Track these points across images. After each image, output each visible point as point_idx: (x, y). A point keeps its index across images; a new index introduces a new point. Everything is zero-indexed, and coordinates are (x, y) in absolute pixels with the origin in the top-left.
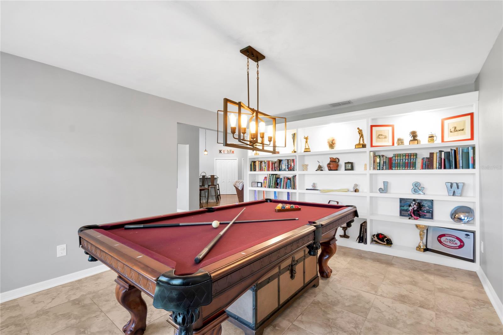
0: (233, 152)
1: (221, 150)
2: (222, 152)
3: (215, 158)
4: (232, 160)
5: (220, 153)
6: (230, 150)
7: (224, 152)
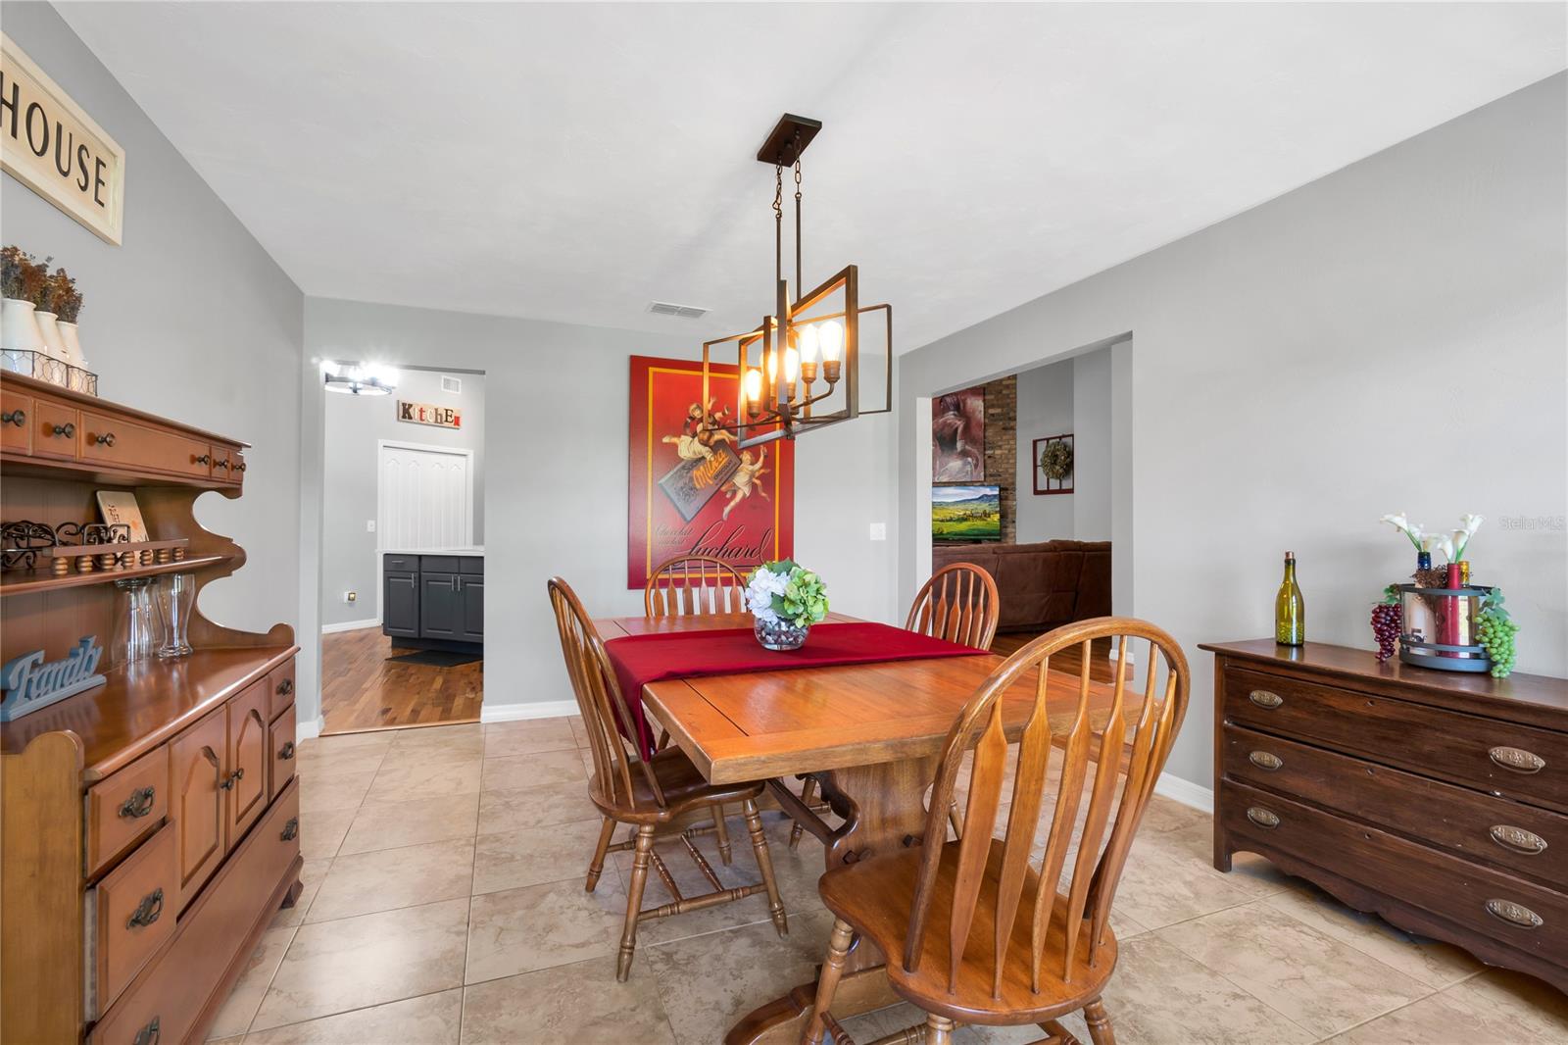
0: (457, 421)
1: (410, 406)
2: (415, 412)
3: (381, 443)
4: (450, 457)
5: (404, 417)
6: (447, 410)
7: (421, 416)
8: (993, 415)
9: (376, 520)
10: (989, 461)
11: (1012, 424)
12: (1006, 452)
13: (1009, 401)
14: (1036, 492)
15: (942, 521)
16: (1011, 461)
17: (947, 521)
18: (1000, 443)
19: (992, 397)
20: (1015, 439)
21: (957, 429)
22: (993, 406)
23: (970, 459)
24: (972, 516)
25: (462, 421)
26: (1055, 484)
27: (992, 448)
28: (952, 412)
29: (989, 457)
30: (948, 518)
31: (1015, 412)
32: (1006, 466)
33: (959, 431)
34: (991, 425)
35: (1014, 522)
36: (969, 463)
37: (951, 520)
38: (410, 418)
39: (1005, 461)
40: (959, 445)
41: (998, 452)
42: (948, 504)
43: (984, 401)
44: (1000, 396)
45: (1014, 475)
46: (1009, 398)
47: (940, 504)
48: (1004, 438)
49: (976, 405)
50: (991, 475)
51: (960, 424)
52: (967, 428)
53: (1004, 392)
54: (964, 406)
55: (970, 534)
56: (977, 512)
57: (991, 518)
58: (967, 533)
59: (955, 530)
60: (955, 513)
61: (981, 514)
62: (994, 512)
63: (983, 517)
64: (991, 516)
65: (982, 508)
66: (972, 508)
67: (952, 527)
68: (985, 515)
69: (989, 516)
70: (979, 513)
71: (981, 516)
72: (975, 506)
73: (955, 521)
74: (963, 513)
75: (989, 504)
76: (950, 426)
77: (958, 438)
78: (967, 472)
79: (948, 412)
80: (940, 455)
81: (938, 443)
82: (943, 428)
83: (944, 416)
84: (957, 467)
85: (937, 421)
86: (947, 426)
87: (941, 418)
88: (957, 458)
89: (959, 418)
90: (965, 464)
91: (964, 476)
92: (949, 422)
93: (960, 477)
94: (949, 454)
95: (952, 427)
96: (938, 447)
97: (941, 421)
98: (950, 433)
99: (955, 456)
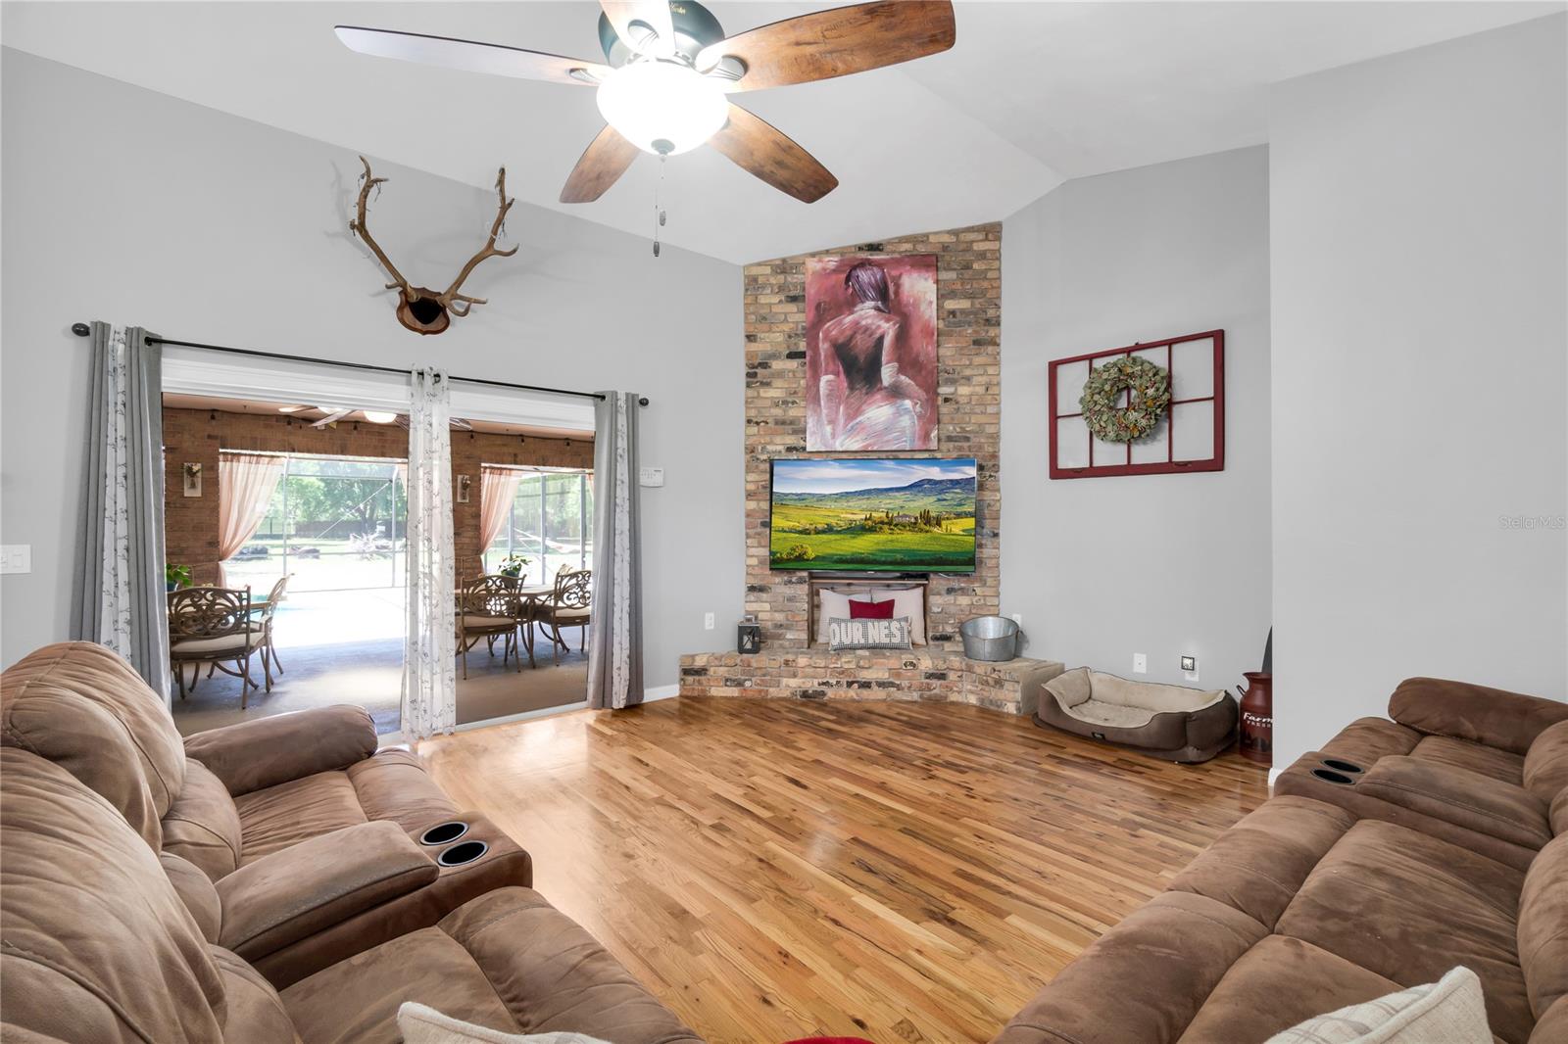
8: (953, 313)
10: (945, 409)
11: (992, 332)
12: (981, 390)
13: (986, 284)
14: (1057, 473)
15: (805, 532)
16: (990, 409)
17: (823, 532)
18: (967, 372)
19: (952, 275)
20: (996, 363)
21: (881, 339)
22: (953, 295)
23: (908, 403)
24: (890, 523)
26: (1110, 454)
27: (953, 382)
28: (870, 304)
29: (946, 400)
30: (821, 526)
31: (998, 307)
32: (982, 419)
33: (888, 342)
34: (950, 334)
35: (996, 535)
36: (907, 411)
37: (829, 530)
39: (978, 410)
40: (888, 373)
41: (964, 390)
42: (822, 498)
43: (937, 282)
44: (968, 274)
45: (995, 438)
46: (985, 278)
48: (978, 360)
49: (920, 288)
50: (950, 439)
51: (888, 329)
52: (902, 337)
53: (976, 266)
54: (897, 293)
55: (883, 559)
56: (905, 516)
57: (944, 527)
58: (875, 557)
59: (839, 553)
60: (842, 516)
61: (916, 518)
62: (952, 516)
63: (923, 526)
64: (944, 523)
65: (919, 507)
66: (891, 506)
67: (832, 546)
68: (928, 520)
69: (939, 524)
70: (909, 517)
71: (915, 523)
72: (898, 503)
73: (839, 532)
74: (863, 517)
75: (939, 500)
76: (868, 333)
77: (884, 358)
78: (903, 431)
79: (863, 302)
80: (847, 393)
81: (841, 368)
82: (852, 337)
83: (855, 309)
84: (883, 419)
85: (841, 320)
86: (860, 332)
87: (849, 315)
88: (883, 400)
89: (887, 315)
90: (898, 413)
91: (897, 439)
92: (864, 323)
93: (887, 441)
94: (864, 391)
95: (870, 336)
96: (842, 376)
97: (848, 319)
98: (868, 348)
99: (878, 396)
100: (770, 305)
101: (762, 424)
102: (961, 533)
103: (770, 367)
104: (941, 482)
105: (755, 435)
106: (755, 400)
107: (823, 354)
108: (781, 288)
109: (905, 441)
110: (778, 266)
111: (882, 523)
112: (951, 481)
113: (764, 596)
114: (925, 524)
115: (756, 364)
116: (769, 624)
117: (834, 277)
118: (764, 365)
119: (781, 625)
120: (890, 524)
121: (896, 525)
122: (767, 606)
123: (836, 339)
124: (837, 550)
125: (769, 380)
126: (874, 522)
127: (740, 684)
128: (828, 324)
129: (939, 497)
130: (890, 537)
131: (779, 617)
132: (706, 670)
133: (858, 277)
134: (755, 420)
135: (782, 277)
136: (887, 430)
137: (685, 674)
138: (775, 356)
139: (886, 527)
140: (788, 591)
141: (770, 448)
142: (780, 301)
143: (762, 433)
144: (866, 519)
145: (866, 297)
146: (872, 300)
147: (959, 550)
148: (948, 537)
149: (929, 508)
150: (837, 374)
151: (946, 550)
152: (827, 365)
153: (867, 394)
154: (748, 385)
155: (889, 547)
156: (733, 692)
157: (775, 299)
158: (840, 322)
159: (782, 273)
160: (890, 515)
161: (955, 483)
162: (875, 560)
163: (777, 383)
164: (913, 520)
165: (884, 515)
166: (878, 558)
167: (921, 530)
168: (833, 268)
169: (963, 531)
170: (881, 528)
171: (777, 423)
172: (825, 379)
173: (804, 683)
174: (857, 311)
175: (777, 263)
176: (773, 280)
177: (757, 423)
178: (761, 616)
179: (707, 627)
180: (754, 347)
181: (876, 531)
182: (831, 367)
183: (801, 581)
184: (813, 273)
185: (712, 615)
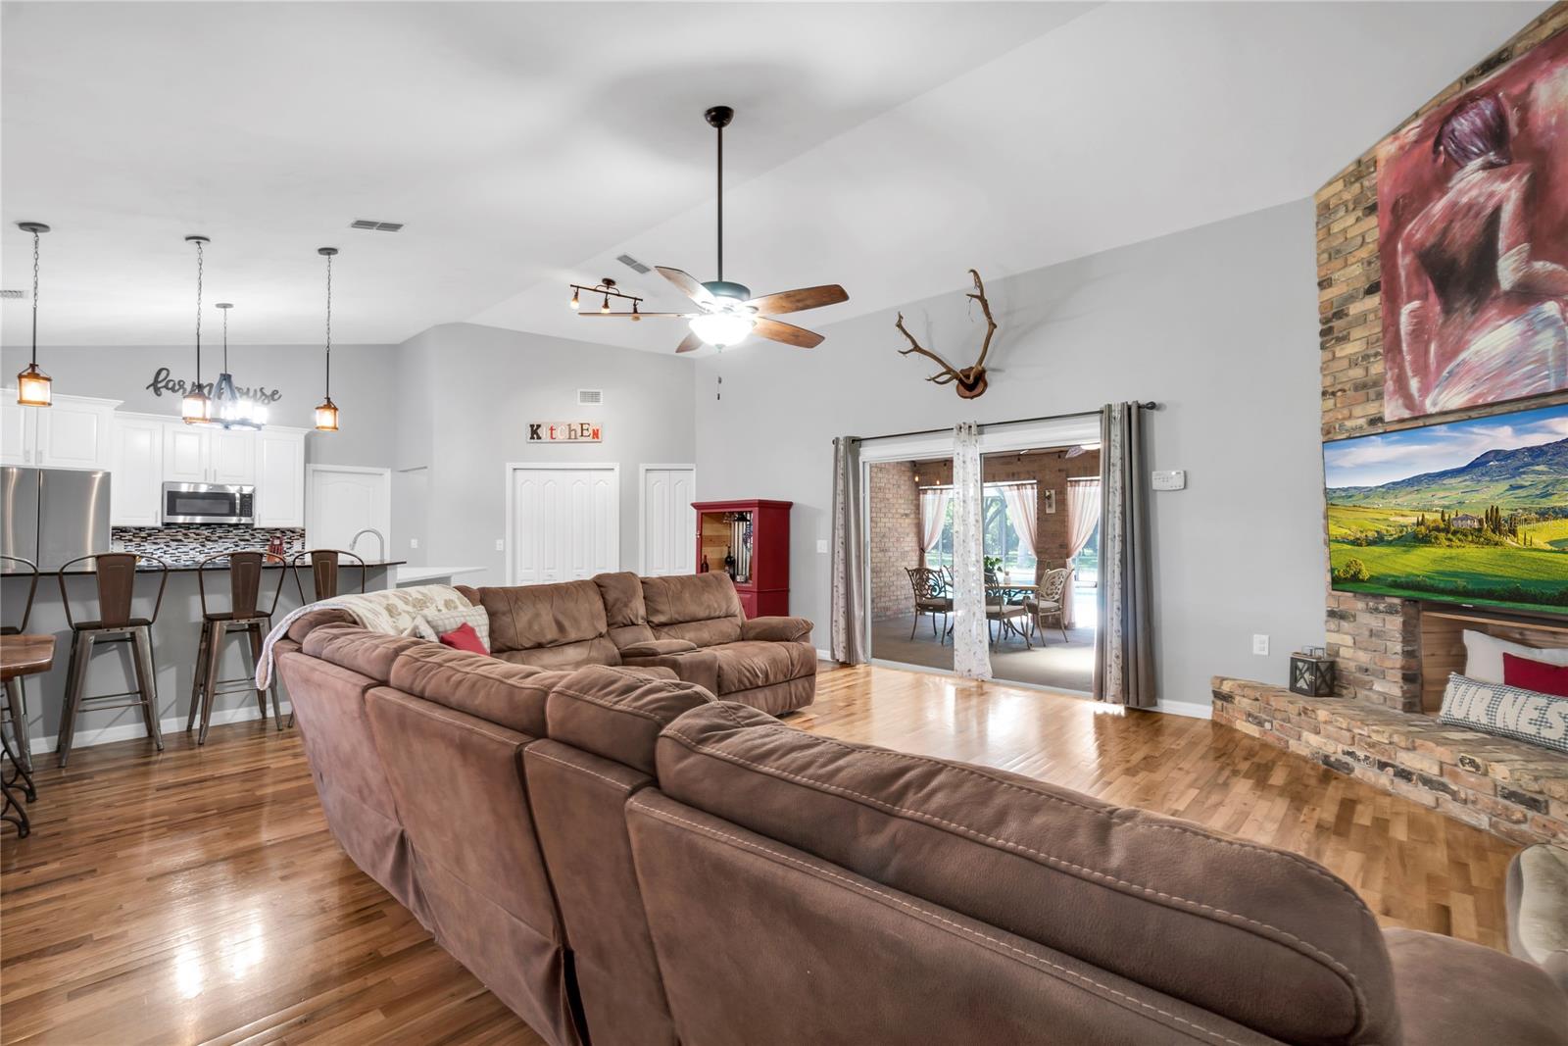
0: (596, 434)
1: (539, 426)
2: (543, 432)
3: (511, 465)
4: (592, 472)
5: (532, 438)
6: (582, 425)
7: (552, 434)
9: (505, 539)
15: (1356, 542)
17: (1371, 543)
21: (1496, 213)
23: (1551, 308)
25: (603, 434)
28: (1475, 163)
30: (1371, 535)
33: (1506, 216)
36: (1550, 322)
37: (1379, 540)
38: (539, 438)
40: (1508, 270)
42: (1368, 492)
47: (1348, 493)
51: (1508, 192)
55: (1442, 585)
56: (1466, 518)
57: (1521, 536)
58: (1432, 582)
59: (1393, 573)
60: (1392, 519)
61: (1480, 521)
62: (1533, 515)
63: (1490, 534)
64: (1520, 528)
65: (1485, 501)
66: (1446, 502)
67: (1385, 562)
68: (1496, 525)
69: (1513, 532)
70: (1472, 519)
71: (1480, 530)
72: (1454, 496)
73: (1390, 543)
74: (1414, 520)
75: (1513, 488)
76: (1472, 213)
77: (1502, 244)
78: (1542, 360)
79: (1462, 167)
80: (1440, 321)
81: (1431, 286)
82: (1445, 232)
83: (1450, 185)
84: (1502, 347)
85: (1428, 212)
86: (1460, 217)
87: (1441, 198)
88: (1503, 314)
89: (1505, 169)
90: (1532, 331)
91: (1530, 375)
92: (1465, 200)
93: (1513, 383)
94: (1468, 310)
95: (1477, 214)
96: (1433, 297)
97: (1438, 207)
98: (1473, 237)
99: (1493, 312)
100: (1345, 231)
101: (1339, 394)
102: (1549, 547)
103: (1347, 315)
104: (1513, 454)
105: (1331, 410)
106: (1330, 364)
107: (1403, 273)
108: (1357, 202)
109: (1547, 377)
110: (1351, 174)
111: (1437, 529)
112: (1531, 450)
113: (1345, 625)
114: (1494, 531)
115: (1330, 316)
116: (1352, 666)
117: (1417, 152)
118: (1340, 314)
119: (1367, 670)
120: (1447, 530)
121: (1455, 533)
122: (1349, 640)
123: (1422, 244)
124: (1392, 569)
125: (1345, 333)
126: (1428, 528)
127: (1260, 724)
128: (1410, 227)
129: (1512, 482)
130: (1449, 552)
131: (1363, 658)
132: (1231, 697)
133: (1453, 131)
134: (1330, 390)
135: (1357, 185)
136: (1511, 363)
137: (1215, 697)
138: (1351, 298)
139: (1442, 535)
140: (1374, 622)
141: (1349, 424)
142: (1358, 220)
143: (1338, 405)
144: (1418, 524)
145: (1467, 156)
146: (1478, 156)
147: (1545, 577)
148: (1527, 554)
149: (1498, 503)
150: (1424, 297)
151: (1526, 576)
152: (1410, 287)
153: (1473, 312)
154: (1323, 347)
155: (1447, 567)
156: (1252, 730)
157: (1351, 220)
158: (1427, 217)
159: (1357, 180)
160: (1447, 518)
161: (1536, 453)
162: (1432, 586)
163: (1356, 333)
164: (1476, 525)
165: (1438, 516)
166: (1436, 583)
167: (1488, 542)
168: (1414, 138)
169: (1551, 543)
170: (1436, 538)
171: (1357, 388)
172: (1406, 310)
173: (1325, 744)
174: (1452, 188)
175: (1351, 169)
176: (1347, 196)
177: (1333, 394)
178: (1343, 652)
179: (1256, 650)
180: (1331, 293)
181: (1430, 542)
182: (1416, 290)
183: (1391, 611)
184: (1387, 161)
185: (1265, 638)
